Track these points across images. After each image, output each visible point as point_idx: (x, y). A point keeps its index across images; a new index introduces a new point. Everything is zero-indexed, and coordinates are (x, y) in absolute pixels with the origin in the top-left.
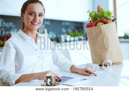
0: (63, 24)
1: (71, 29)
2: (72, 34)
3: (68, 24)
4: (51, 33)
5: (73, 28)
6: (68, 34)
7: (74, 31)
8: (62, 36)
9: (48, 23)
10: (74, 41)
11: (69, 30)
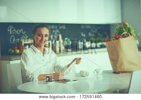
0: (82, 27)
4: (66, 39)
7: (96, 36)
8: (80, 43)
11: (90, 35)
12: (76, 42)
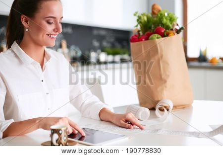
0: (95, 32)
1: (108, 42)
2: (109, 50)
3: (103, 33)
4: (73, 47)
5: (112, 40)
6: (103, 51)
7: (113, 46)
9: (69, 30)
10: (113, 62)
11: (105, 44)
12: (87, 53)
